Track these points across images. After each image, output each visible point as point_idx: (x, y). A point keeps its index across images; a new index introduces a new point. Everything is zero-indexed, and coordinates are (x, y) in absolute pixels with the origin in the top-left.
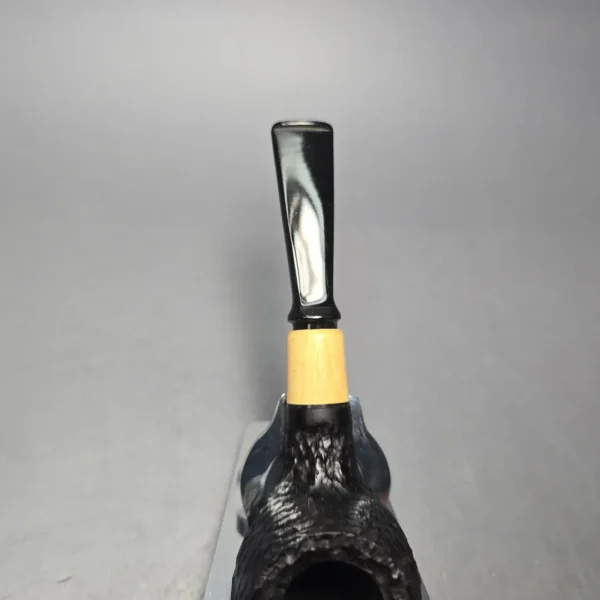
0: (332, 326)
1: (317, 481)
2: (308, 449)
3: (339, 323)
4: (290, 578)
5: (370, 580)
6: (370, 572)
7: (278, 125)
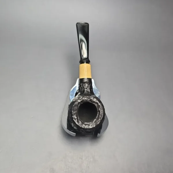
0: (89, 63)
1: (85, 92)
2: (83, 86)
3: (90, 63)
4: (79, 105)
5: (94, 105)
6: (95, 104)
7: (78, 23)
